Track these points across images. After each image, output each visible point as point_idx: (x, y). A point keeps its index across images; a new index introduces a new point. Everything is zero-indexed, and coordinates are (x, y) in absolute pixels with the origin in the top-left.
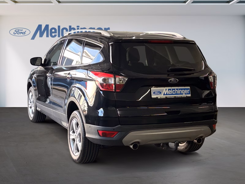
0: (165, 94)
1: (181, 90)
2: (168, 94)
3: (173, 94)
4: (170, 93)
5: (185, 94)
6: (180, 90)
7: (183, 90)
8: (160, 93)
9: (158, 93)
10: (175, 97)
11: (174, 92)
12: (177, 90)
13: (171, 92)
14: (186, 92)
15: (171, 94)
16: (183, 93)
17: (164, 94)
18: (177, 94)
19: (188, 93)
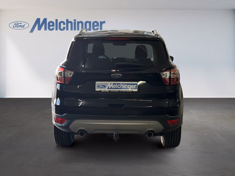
0: (110, 88)
1: (127, 85)
2: (112, 88)
3: (117, 88)
4: (114, 87)
5: (131, 89)
6: (125, 85)
7: (129, 85)
8: (105, 87)
9: (102, 87)
10: (119, 91)
11: (119, 86)
12: (122, 85)
13: (116, 86)
14: (132, 87)
15: (116, 88)
16: (129, 88)
17: (108, 88)
18: (122, 88)
19: (135, 88)
